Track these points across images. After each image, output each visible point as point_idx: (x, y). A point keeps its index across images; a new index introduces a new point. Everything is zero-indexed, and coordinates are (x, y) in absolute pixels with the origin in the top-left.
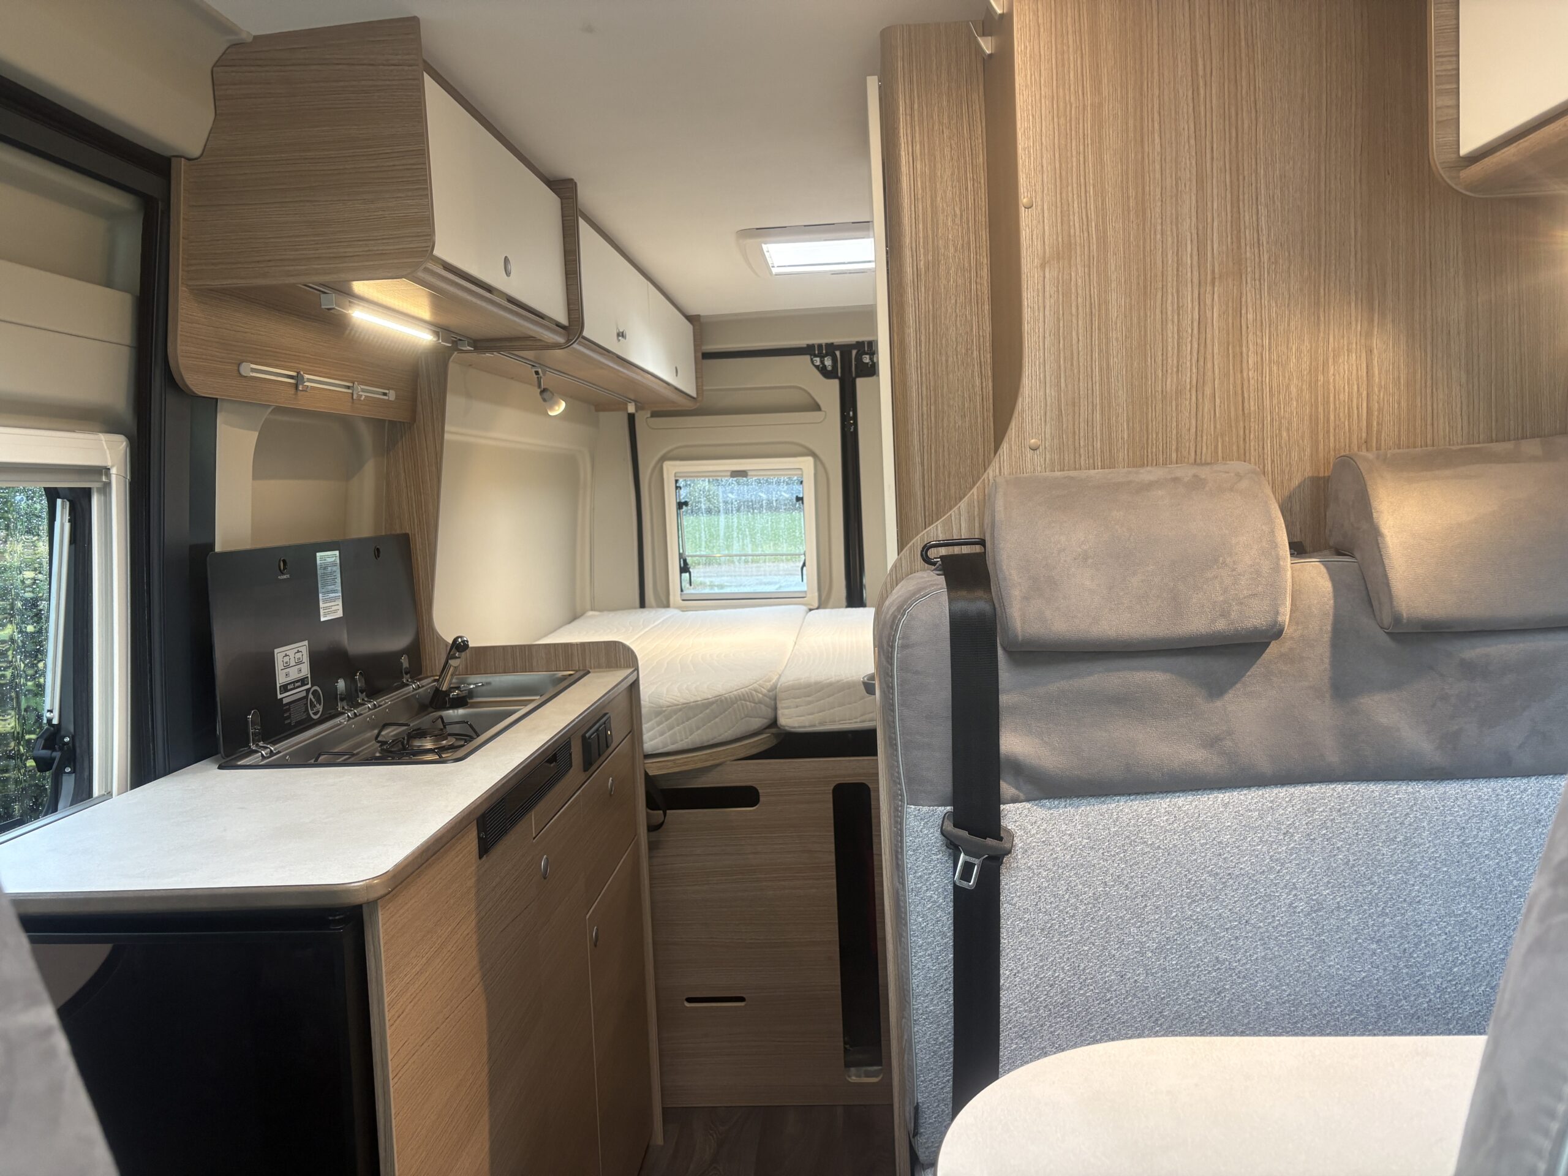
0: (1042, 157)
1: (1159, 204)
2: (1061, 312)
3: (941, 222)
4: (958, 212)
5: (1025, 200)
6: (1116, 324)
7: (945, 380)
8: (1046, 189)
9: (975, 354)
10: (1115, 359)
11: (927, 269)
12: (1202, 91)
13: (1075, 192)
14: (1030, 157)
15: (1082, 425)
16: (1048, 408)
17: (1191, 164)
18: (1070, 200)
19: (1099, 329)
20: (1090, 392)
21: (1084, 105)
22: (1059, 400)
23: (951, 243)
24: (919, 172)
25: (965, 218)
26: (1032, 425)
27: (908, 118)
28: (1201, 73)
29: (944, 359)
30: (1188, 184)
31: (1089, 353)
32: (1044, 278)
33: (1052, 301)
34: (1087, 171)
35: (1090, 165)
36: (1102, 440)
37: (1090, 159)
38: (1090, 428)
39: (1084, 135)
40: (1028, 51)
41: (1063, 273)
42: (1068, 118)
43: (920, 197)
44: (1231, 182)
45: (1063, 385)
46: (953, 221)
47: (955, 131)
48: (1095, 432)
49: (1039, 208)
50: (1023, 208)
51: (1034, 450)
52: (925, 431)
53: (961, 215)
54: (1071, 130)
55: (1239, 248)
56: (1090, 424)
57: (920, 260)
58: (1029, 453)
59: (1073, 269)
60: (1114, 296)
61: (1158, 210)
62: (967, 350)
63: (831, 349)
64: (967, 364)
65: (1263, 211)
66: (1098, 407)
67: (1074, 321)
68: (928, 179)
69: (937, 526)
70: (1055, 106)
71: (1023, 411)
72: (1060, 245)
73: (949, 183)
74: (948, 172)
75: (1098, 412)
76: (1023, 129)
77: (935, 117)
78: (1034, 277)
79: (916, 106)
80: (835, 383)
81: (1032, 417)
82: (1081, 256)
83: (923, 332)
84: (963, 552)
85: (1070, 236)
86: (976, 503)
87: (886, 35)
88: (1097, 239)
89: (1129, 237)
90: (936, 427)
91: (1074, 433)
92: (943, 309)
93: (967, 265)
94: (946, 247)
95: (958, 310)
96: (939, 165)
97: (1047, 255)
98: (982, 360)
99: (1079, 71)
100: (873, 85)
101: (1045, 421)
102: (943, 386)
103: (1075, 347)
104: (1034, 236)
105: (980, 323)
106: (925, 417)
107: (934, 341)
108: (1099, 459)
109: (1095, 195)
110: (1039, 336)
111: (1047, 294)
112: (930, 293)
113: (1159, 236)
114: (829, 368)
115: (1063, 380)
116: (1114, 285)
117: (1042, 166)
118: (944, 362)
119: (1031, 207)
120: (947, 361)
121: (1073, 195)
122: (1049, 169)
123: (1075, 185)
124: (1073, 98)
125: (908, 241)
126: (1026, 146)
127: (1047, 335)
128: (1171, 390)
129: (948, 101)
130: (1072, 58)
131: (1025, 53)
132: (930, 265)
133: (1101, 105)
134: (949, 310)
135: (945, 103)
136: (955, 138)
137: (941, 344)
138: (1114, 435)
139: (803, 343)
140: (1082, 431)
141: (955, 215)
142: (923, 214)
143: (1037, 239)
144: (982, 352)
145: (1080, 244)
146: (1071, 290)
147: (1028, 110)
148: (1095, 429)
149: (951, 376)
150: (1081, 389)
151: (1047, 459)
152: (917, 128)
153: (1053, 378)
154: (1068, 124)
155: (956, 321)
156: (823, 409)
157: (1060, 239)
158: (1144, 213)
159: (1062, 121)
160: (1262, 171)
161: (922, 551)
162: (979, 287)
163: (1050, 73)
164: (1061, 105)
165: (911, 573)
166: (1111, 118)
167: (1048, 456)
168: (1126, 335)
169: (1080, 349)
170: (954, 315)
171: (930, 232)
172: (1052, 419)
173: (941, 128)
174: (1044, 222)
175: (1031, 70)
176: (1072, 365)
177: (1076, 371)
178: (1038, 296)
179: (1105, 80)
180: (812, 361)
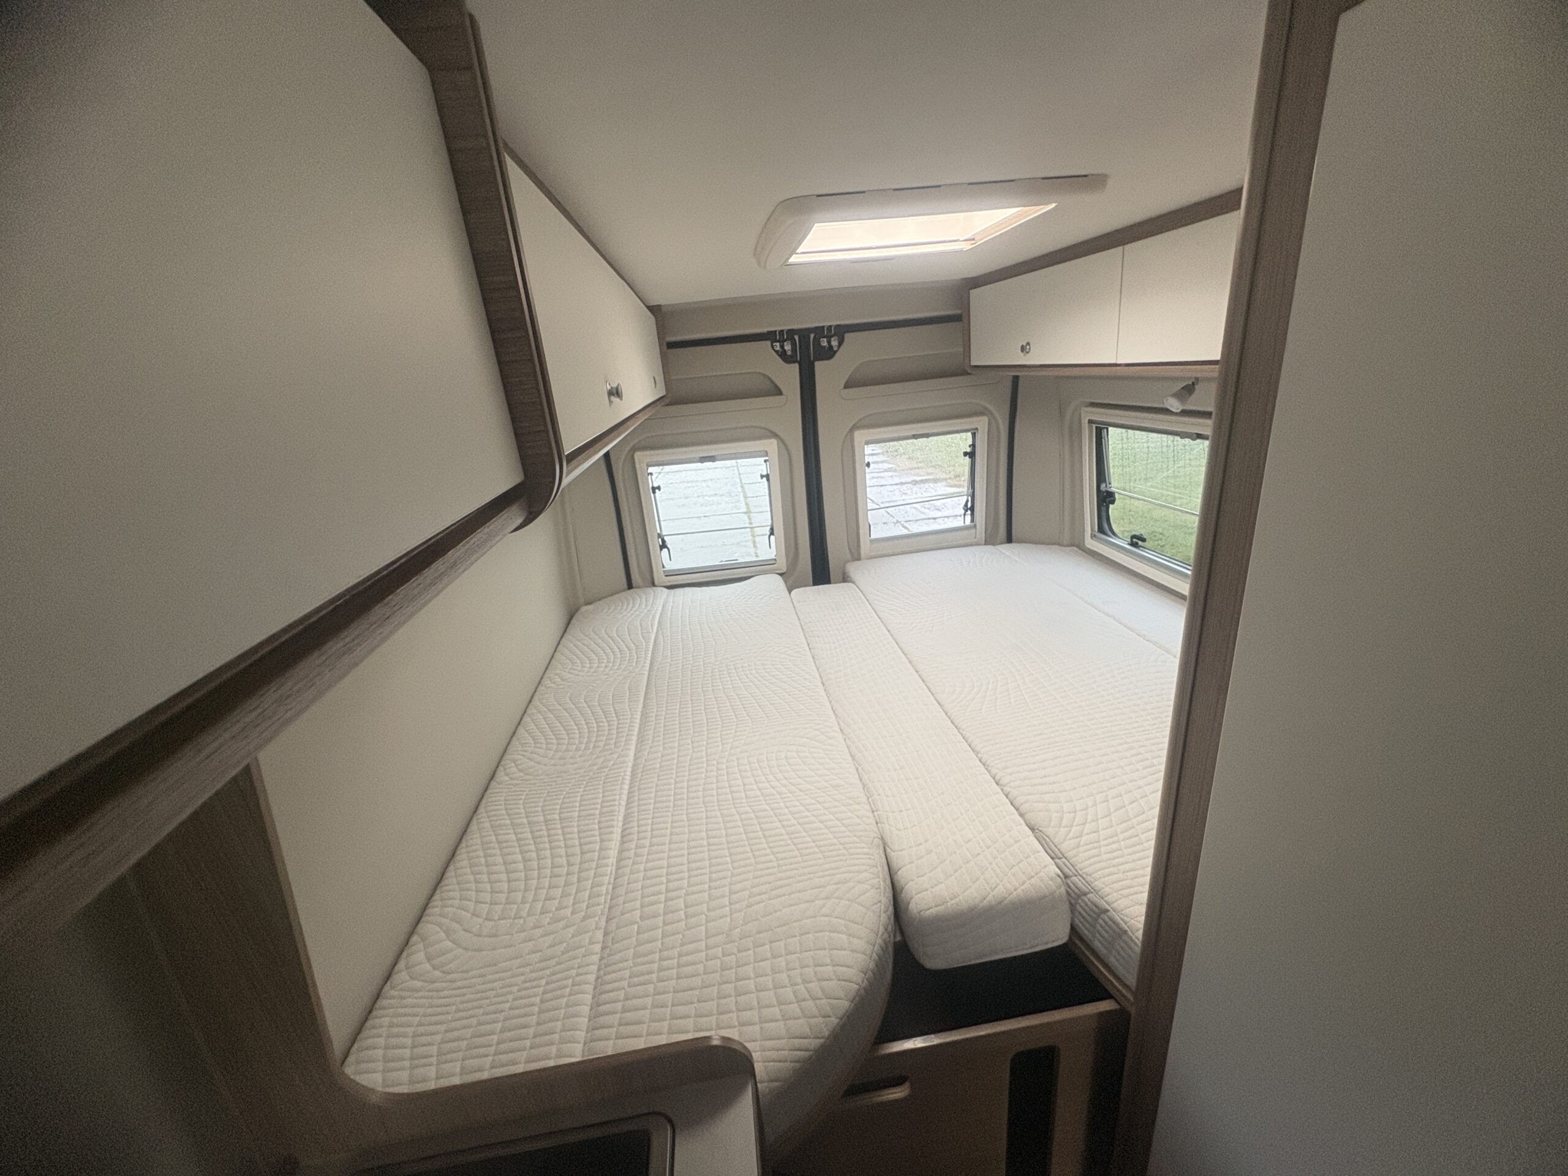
63: (792, 334)
80: (795, 368)
139: (765, 329)
156: (784, 393)
180: (773, 347)
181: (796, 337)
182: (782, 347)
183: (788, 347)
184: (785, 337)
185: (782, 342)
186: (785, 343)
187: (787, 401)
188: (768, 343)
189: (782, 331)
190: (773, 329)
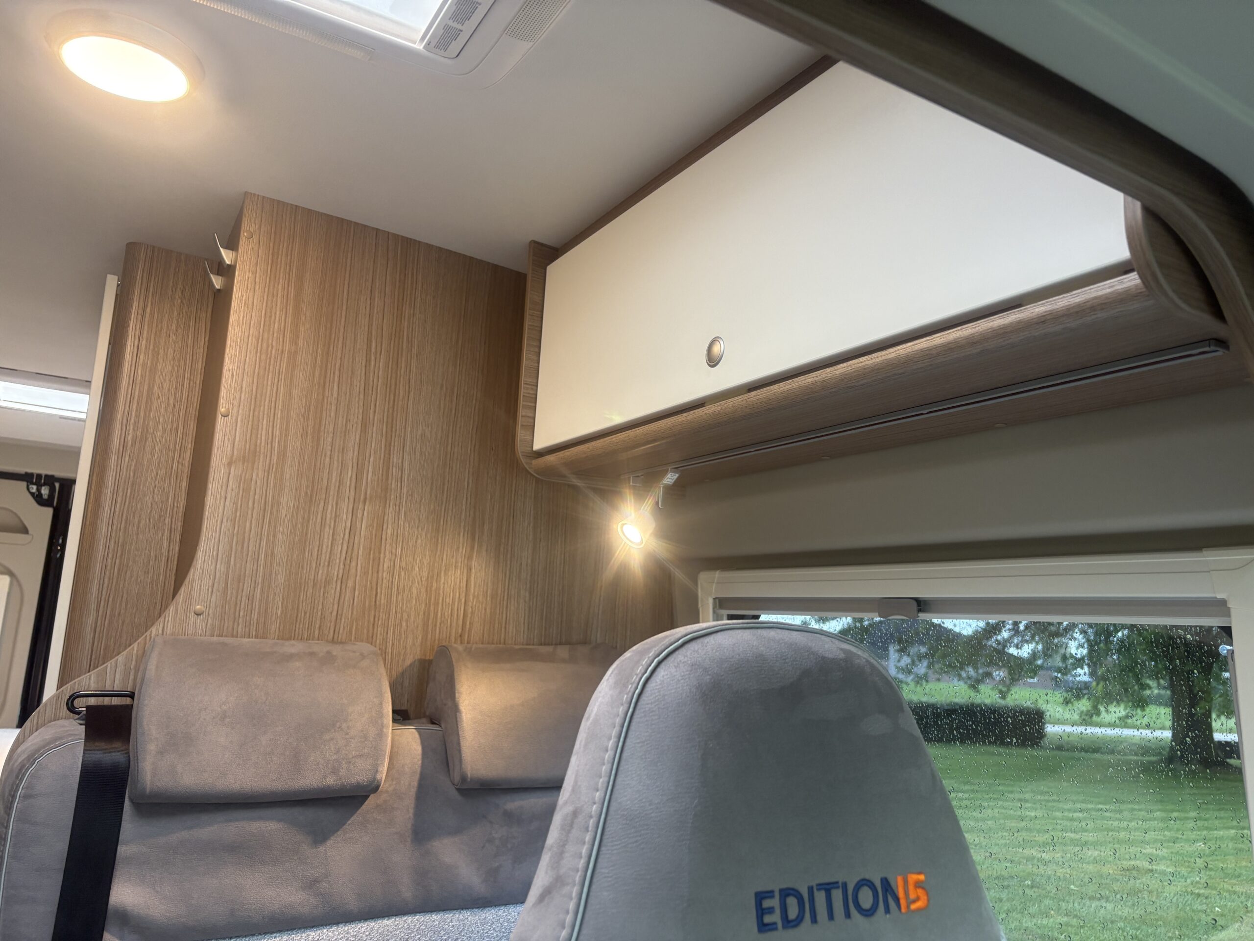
0: (243, 380)
1: (331, 435)
2: (239, 504)
3: (154, 408)
4: (171, 402)
5: (223, 410)
6: (284, 521)
7: (135, 538)
8: (242, 404)
9: (167, 521)
10: (280, 549)
11: (134, 442)
12: (373, 363)
13: (266, 412)
14: (232, 378)
15: (244, 598)
16: (216, 580)
17: (358, 412)
18: (261, 417)
19: (270, 523)
20: (254, 572)
21: (283, 350)
22: (227, 575)
23: (160, 426)
24: (141, 362)
25: (177, 407)
26: (200, 593)
27: (139, 317)
28: (373, 350)
29: (136, 520)
30: (355, 425)
31: (258, 541)
32: (229, 474)
33: (233, 494)
34: (278, 399)
35: (281, 395)
36: (259, 613)
37: (282, 391)
38: (250, 602)
39: (279, 371)
40: (244, 299)
41: (246, 474)
42: (268, 356)
43: (138, 382)
44: (386, 432)
45: (232, 563)
46: (166, 408)
47: (180, 337)
48: (254, 606)
49: (234, 418)
50: (220, 416)
51: (198, 615)
52: (106, 581)
53: (174, 405)
54: (270, 365)
55: (387, 479)
56: (251, 598)
57: (129, 434)
58: (193, 618)
59: (255, 471)
60: (285, 499)
61: (330, 440)
62: (160, 516)
63: (50, 480)
64: (158, 528)
65: (407, 457)
66: (260, 586)
67: (250, 512)
68: (148, 369)
69: (90, 676)
70: (260, 344)
71: (193, 580)
72: (247, 451)
73: (168, 378)
74: (169, 368)
75: (259, 589)
76: (230, 356)
77: (165, 322)
78: (220, 472)
79: (148, 310)
80: (49, 512)
81: (201, 586)
82: (263, 462)
83: (121, 494)
84: (113, 704)
85: (256, 445)
86: (134, 657)
87: (131, 248)
88: (278, 452)
89: (304, 456)
90: (118, 578)
91: (236, 604)
92: (143, 478)
93: (172, 446)
94: (156, 428)
95: (157, 482)
96: (160, 361)
97: (234, 458)
98: (173, 526)
99: (283, 324)
100: (112, 283)
101: (212, 592)
102: (132, 544)
103: (247, 535)
104: (226, 440)
105: (176, 495)
106: (109, 568)
107: (129, 503)
108: (254, 629)
109: (282, 418)
110: (217, 521)
111: (230, 488)
112: (134, 463)
113: (328, 459)
114: (45, 497)
115: (232, 559)
116: (286, 490)
117: (242, 387)
118: (136, 523)
119: (227, 416)
120: (139, 522)
121: (264, 414)
122: (247, 390)
123: (266, 407)
124: (274, 343)
125: (119, 416)
126: (231, 368)
127: (225, 520)
128: (321, 580)
129: (179, 314)
130: (278, 313)
131: (241, 300)
132: (138, 440)
133: (296, 352)
134: (149, 480)
135: (175, 314)
136: (180, 343)
137: (137, 507)
138: (269, 610)
139: (22, 470)
140: (243, 603)
141: (169, 404)
142: (139, 396)
143: (229, 441)
144: (174, 520)
145: (264, 453)
146: (250, 488)
147: (236, 342)
148: (254, 604)
149: (141, 536)
150: (247, 569)
151: (209, 625)
152: (146, 327)
153: (224, 556)
154: (268, 361)
155: (154, 490)
156: (30, 532)
157: (248, 447)
158: (318, 439)
159: (263, 357)
160: (409, 429)
161: (68, 700)
162: (180, 466)
163: (259, 319)
164: (265, 345)
165: (55, 720)
166: (303, 364)
167: (210, 621)
168: (290, 531)
169: (251, 536)
170: (153, 485)
171: (142, 414)
172: (218, 590)
173: (168, 332)
174: (236, 429)
175: (244, 313)
176: (242, 548)
177: (245, 554)
178: (222, 487)
179: (301, 336)
180: (28, 489)
181: (57, 485)
182: (39, 490)
183: (45, 491)
184: (43, 481)
185: (39, 486)
186: (43, 488)
187: (30, 542)
188: (24, 484)
189: (39, 476)
190: (29, 471)
